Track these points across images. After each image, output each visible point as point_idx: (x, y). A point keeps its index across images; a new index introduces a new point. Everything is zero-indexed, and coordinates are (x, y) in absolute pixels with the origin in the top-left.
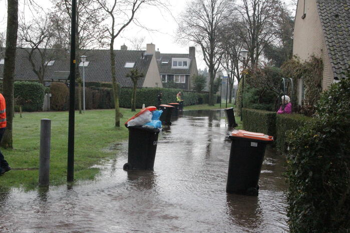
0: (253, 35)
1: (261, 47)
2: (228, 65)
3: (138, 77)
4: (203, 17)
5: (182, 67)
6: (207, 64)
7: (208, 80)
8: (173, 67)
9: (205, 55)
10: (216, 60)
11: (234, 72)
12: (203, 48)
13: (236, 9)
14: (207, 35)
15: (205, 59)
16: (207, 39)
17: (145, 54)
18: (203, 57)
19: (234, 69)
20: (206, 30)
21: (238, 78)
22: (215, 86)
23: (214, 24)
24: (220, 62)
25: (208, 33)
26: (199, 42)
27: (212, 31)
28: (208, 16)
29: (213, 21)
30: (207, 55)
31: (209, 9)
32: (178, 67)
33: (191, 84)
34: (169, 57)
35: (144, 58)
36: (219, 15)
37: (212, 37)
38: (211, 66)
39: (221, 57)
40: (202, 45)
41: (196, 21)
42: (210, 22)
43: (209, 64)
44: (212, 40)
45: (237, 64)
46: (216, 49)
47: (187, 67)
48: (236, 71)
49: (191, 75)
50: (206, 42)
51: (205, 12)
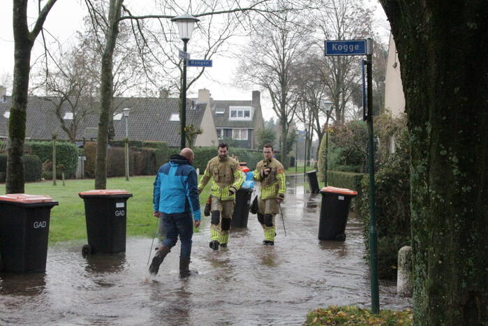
0: (337, 76)
1: (349, 92)
2: (304, 115)
3: (194, 134)
4: (271, 53)
5: (243, 119)
6: (278, 115)
7: (278, 135)
8: (231, 119)
9: (274, 102)
10: (289, 108)
11: (313, 124)
12: (272, 94)
13: (315, 43)
14: (277, 76)
15: (274, 108)
16: (276, 82)
17: (197, 103)
18: (272, 106)
19: (313, 120)
20: (276, 70)
21: (319, 132)
22: (288, 143)
23: (286, 61)
24: (294, 111)
25: (279, 74)
26: (267, 86)
27: (284, 71)
28: (278, 51)
29: (284, 58)
30: (277, 102)
31: (279, 43)
32: (238, 118)
33: (256, 141)
34: (225, 105)
35: (195, 108)
36: (293, 50)
37: (283, 79)
38: (284, 117)
39: (295, 106)
40: (270, 90)
41: (261, 57)
42: (280, 60)
43: (280, 115)
44: (283, 83)
45: (317, 113)
46: (289, 94)
47: (249, 119)
48: (315, 122)
49: (256, 129)
50: (275, 85)
51: (274, 46)
